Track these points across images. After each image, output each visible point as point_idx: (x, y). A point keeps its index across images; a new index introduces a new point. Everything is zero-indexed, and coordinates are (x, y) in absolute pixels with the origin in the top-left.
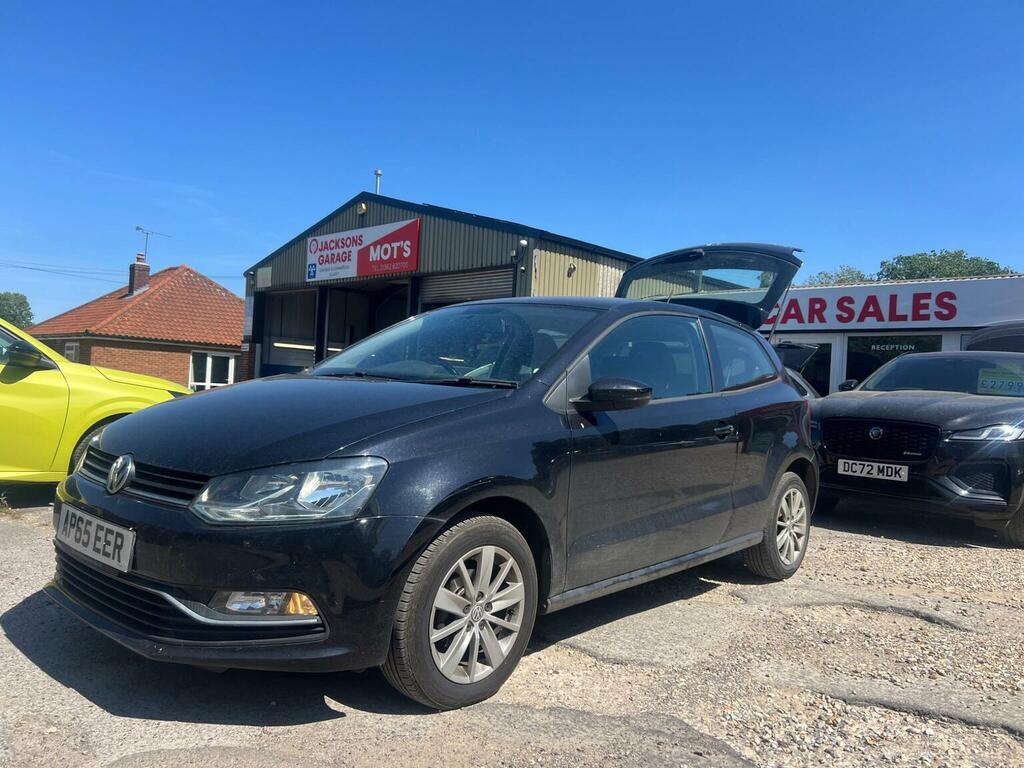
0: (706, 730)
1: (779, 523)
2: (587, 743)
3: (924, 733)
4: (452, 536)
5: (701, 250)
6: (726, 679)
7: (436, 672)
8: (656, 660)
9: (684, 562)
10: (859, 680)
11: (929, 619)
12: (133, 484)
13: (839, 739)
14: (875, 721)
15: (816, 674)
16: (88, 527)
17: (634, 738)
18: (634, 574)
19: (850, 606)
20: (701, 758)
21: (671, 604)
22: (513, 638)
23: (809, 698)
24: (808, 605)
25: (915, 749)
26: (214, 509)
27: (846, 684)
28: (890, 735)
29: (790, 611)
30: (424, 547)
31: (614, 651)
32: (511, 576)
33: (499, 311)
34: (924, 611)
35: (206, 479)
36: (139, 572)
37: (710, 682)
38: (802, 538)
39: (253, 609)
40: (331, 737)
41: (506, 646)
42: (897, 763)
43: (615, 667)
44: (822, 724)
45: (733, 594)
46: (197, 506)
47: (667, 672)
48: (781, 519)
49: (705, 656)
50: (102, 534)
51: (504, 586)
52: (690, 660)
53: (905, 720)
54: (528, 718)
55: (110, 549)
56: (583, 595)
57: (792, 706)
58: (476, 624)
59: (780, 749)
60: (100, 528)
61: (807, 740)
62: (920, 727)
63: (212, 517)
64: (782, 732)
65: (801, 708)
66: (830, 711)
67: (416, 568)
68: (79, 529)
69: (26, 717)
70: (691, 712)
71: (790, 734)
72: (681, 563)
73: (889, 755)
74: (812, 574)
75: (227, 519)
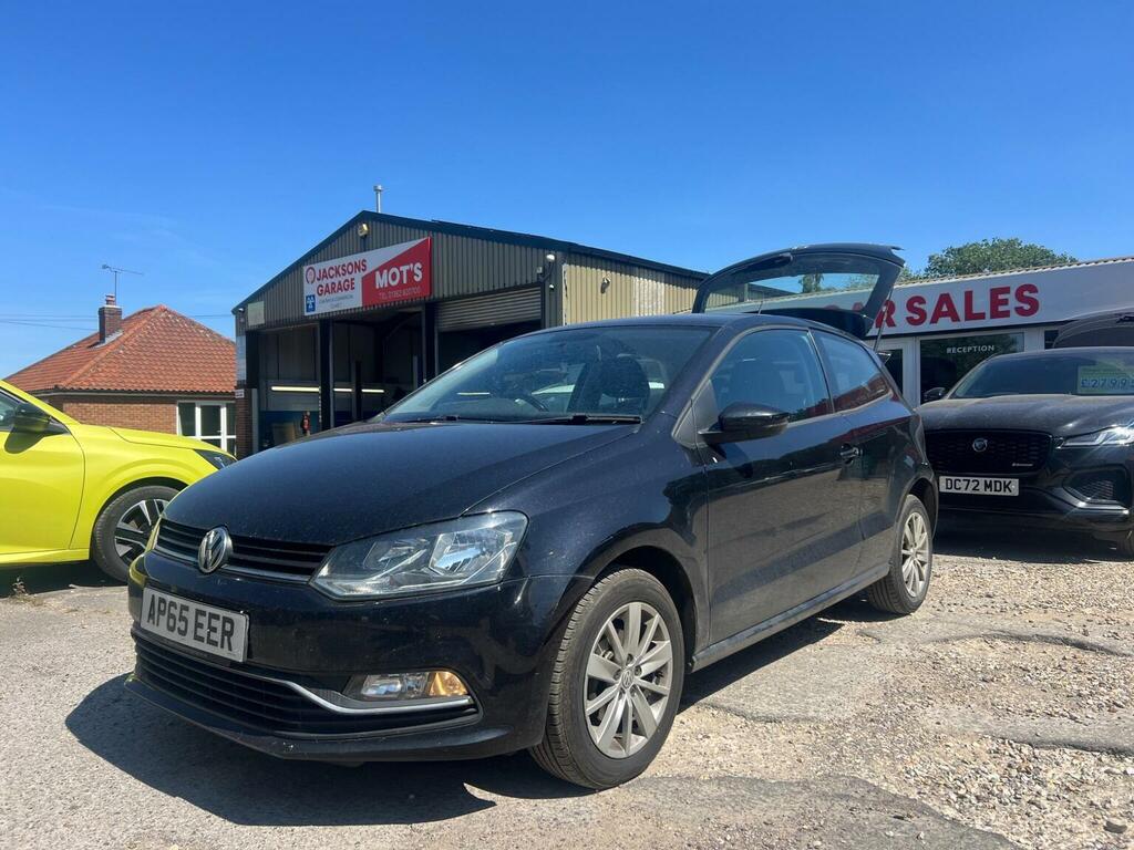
0: (894, 790)
1: (904, 552)
2: (772, 814)
3: (1125, 773)
4: (598, 594)
5: (788, 254)
6: (894, 729)
7: (592, 748)
8: (811, 714)
9: (820, 603)
10: (1037, 720)
11: (1081, 646)
12: (232, 561)
13: (1038, 787)
14: (1068, 764)
15: (989, 717)
16: (185, 613)
17: (822, 806)
18: (773, 621)
19: (990, 638)
20: (902, 822)
21: (801, 650)
22: (663, 702)
23: (992, 745)
24: (946, 640)
25: (1121, 791)
26: (337, 583)
27: (1025, 726)
28: (1089, 778)
29: (931, 648)
30: (571, 609)
31: (762, 708)
32: (658, 635)
33: (592, 336)
34: (1073, 637)
35: (327, 549)
36: (256, 660)
37: (878, 735)
38: (926, 566)
39: (391, 693)
40: (488, 830)
41: (657, 711)
42: (1108, 809)
43: (769, 725)
44: (1014, 773)
45: (861, 633)
46: (318, 581)
47: (827, 728)
48: (905, 548)
49: (862, 706)
50: (204, 620)
51: (652, 646)
52: (848, 711)
53: (1100, 760)
54: (698, 791)
55: (216, 637)
56: (728, 648)
57: (976, 756)
58: (627, 691)
59: (980, 804)
60: (200, 613)
61: (1006, 792)
62: (1118, 767)
63: (339, 593)
64: (976, 785)
65: (985, 758)
66: (1018, 757)
67: (568, 633)
68: (171, 616)
69: (138, 836)
70: (870, 771)
71: (985, 787)
72: (816, 604)
73: (1095, 800)
74: (938, 605)
75: (351, 593)
